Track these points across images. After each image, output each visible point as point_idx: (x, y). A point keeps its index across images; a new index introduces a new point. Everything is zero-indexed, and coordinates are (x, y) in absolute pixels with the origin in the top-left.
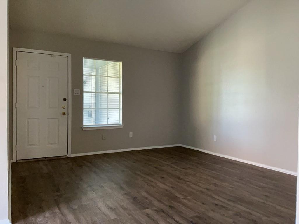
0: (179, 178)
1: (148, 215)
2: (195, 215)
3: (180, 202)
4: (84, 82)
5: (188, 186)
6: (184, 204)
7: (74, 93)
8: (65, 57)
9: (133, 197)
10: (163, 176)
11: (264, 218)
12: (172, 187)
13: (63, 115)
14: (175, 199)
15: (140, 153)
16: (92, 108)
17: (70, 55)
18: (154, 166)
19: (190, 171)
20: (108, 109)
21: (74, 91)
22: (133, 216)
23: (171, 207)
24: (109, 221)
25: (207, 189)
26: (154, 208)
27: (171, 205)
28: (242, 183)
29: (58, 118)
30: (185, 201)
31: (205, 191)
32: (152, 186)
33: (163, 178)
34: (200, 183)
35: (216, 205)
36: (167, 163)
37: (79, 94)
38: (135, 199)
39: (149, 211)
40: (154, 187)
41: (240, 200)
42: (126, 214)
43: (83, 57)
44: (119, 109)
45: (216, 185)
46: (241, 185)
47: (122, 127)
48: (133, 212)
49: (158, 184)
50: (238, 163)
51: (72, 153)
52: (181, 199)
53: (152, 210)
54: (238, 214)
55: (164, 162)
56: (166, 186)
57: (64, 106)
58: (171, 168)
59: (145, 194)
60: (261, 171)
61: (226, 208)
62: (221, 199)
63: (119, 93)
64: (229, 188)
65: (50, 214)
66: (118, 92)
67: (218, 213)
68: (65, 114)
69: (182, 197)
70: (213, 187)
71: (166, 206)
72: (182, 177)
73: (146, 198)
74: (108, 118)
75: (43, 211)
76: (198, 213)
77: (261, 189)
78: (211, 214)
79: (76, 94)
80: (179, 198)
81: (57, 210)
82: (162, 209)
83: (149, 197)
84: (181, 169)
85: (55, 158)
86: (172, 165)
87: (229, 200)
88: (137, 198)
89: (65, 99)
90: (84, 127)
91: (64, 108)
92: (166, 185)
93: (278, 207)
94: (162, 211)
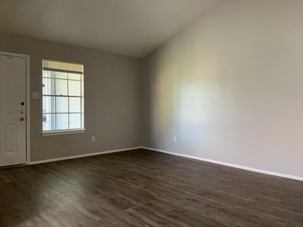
0: (149, 179)
1: (130, 214)
2: (173, 209)
3: (156, 200)
4: (43, 86)
5: (159, 185)
6: (160, 201)
7: (33, 97)
8: (23, 58)
9: (111, 199)
10: (134, 178)
11: (230, 207)
12: (145, 187)
13: (21, 120)
14: (151, 197)
15: (103, 157)
16: (47, 112)
17: (28, 57)
18: (122, 169)
19: (157, 171)
20: (69, 113)
21: (33, 94)
22: (116, 216)
23: (149, 205)
24: (95, 223)
25: (177, 186)
26: (135, 207)
27: (148, 203)
28: (205, 179)
29: (15, 124)
30: (160, 198)
31: (175, 188)
32: (125, 187)
33: (134, 179)
34: (169, 181)
35: (189, 199)
36: (134, 165)
37: (38, 98)
38: (113, 201)
39: (130, 210)
40: (128, 188)
41: (207, 193)
42: (109, 215)
43: (43, 59)
44: (81, 113)
45: (183, 182)
46: (204, 180)
47: (84, 132)
48: (115, 213)
49: (131, 186)
50: (197, 161)
51: (31, 161)
52: (156, 197)
53: (133, 209)
54: (208, 206)
55: (130, 165)
56: (139, 187)
57: (22, 111)
58: (139, 169)
59: (122, 196)
60: (219, 168)
61: (197, 202)
62: (190, 194)
63: (81, 97)
64: (195, 184)
65: (31, 223)
66: (80, 95)
67: (191, 206)
68: (23, 119)
69: (157, 195)
70: (181, 184)
71: (145, 204)
72: (151, 177)
73: (124, 199)
74: (69, 123)
75: (23, 221)
76: (174, 207)
77: (221, 183)
78: (186, 207)
79: (35, 98)
80: (155, 196)
81: (38, 219)
82: (142, 208)
83: (126, 198)
84: (149, 170)
85: (13, 167)
86: (139, 166)
87: (198, 194)
88: (114, 200)
89: (23, 104)
90: (43, 132)
91: (21, 113)
92: (138, 185)
93: (239, 197)
94: (142, 209)
